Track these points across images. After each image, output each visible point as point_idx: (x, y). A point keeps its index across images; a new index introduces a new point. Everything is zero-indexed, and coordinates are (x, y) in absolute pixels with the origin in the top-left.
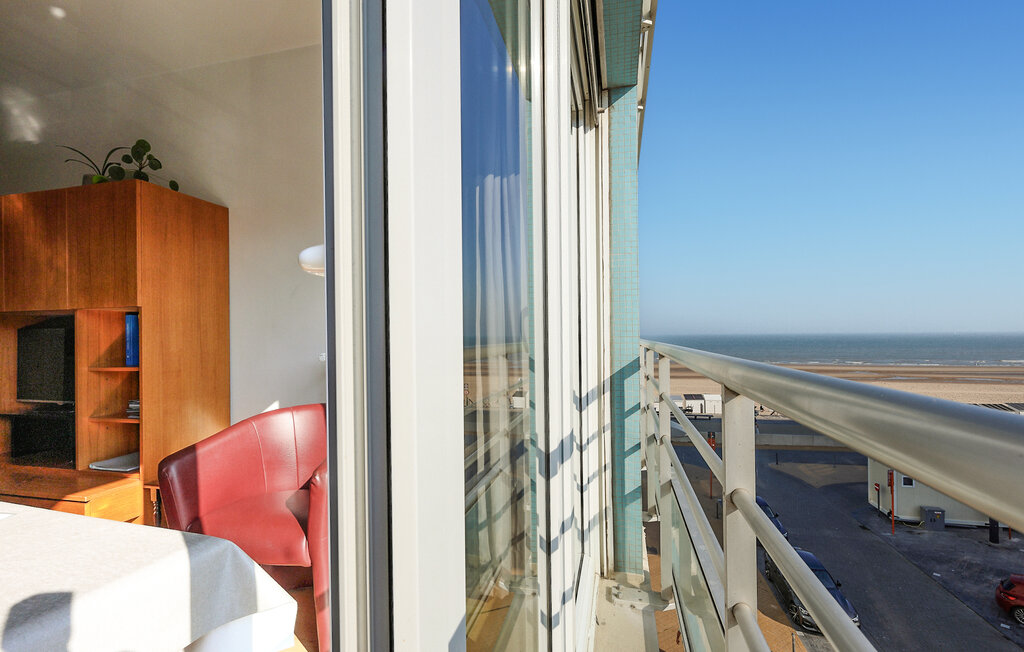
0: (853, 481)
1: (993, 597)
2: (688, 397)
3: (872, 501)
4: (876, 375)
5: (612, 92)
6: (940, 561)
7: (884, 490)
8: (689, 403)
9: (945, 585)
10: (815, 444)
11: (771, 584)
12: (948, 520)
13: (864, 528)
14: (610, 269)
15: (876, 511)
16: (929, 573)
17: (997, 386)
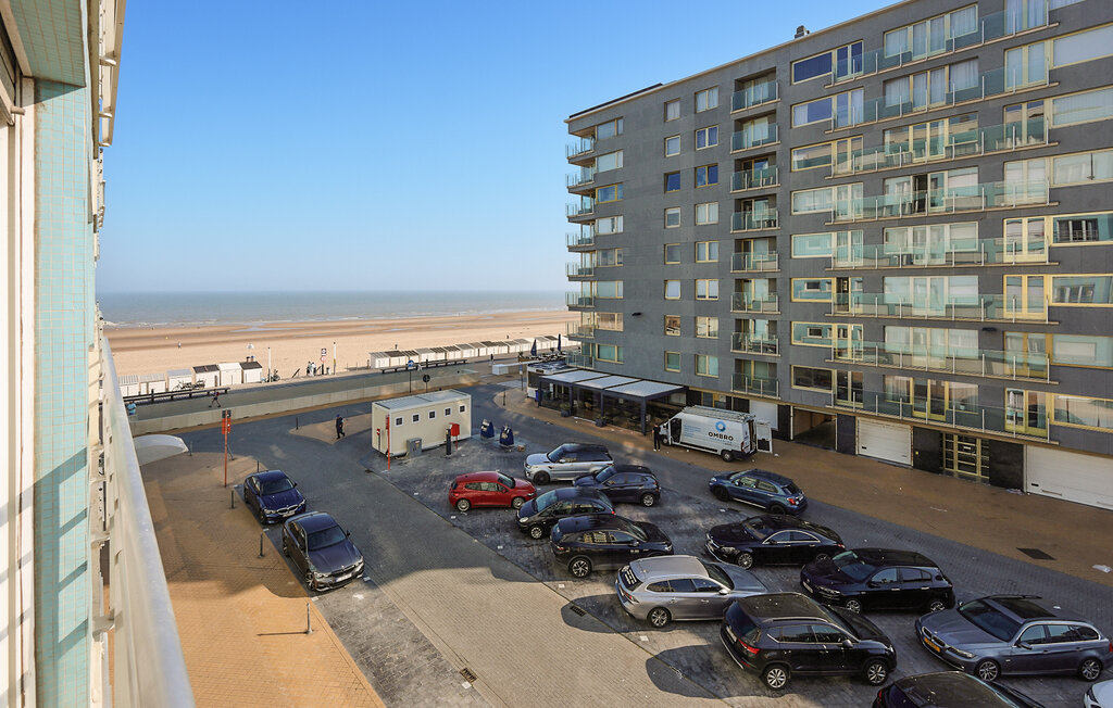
0: (361, 430)
1: (447, 497)
2: (198, 370)
3: (375, 445)
4: (380, 328)
5: (40, 84)
6: (417, 481)
7: (383, 433)
8: (201, 376)
9: (422, 501)
10: (332, 401)
11: (288, 560)
12: (424, 446)
13: (369, 471)
14: (36, 331)
15: (377, 452)
16: (410, 494)
17: (453, 332)
